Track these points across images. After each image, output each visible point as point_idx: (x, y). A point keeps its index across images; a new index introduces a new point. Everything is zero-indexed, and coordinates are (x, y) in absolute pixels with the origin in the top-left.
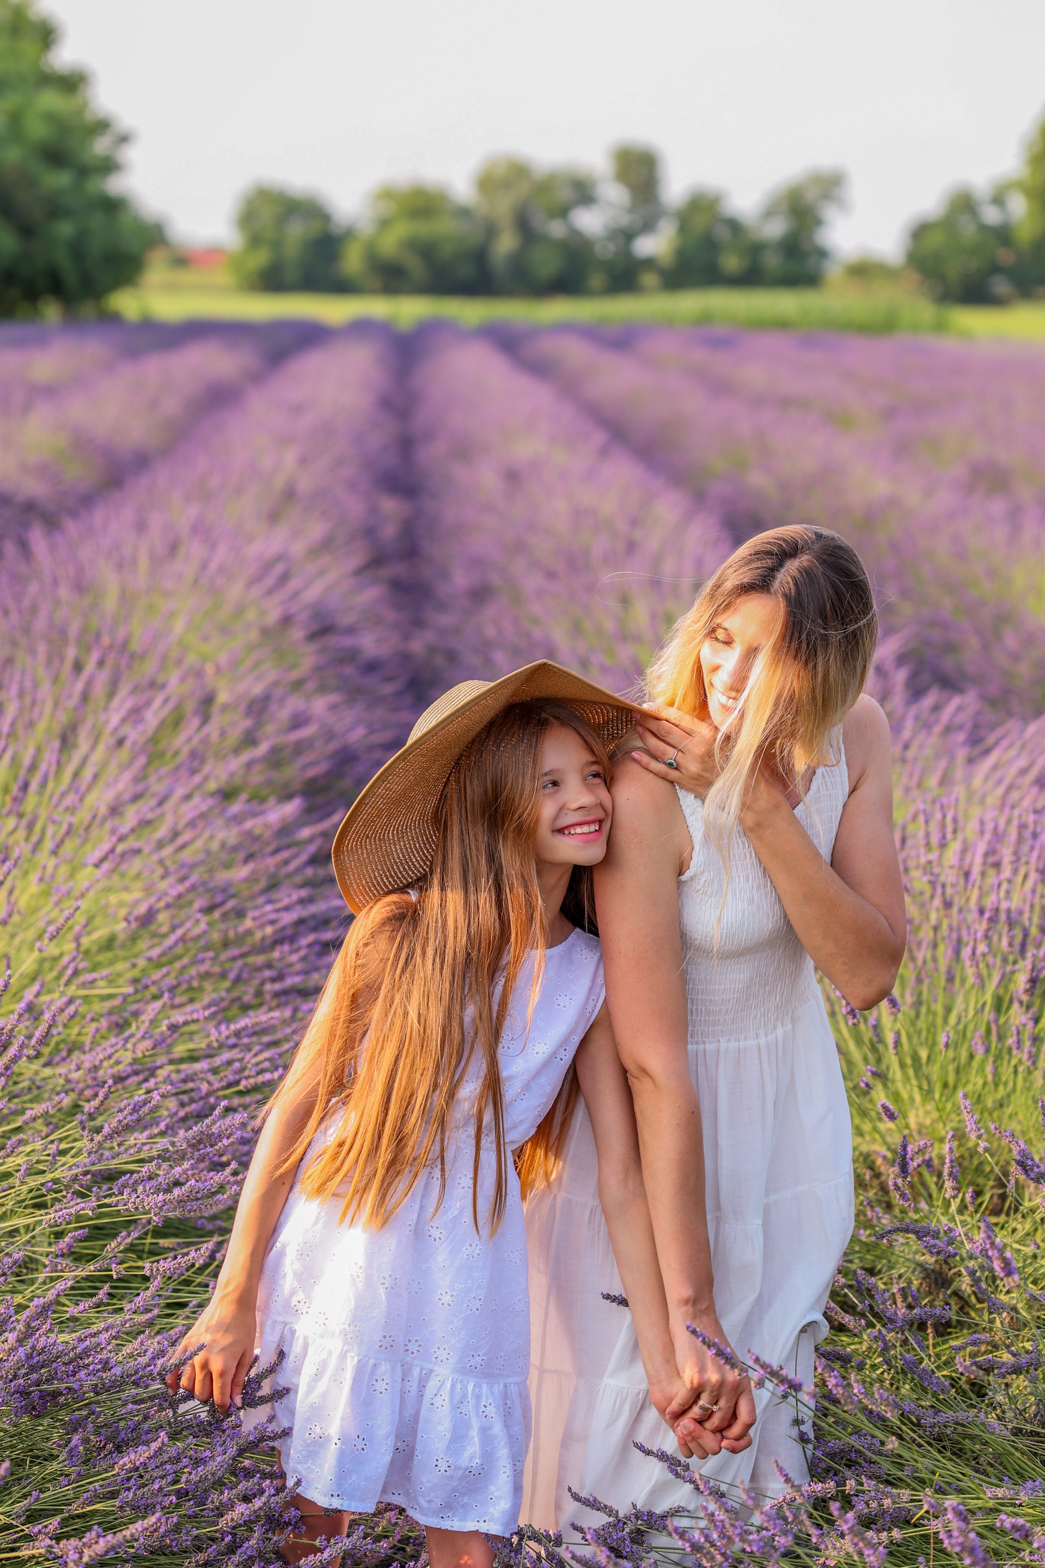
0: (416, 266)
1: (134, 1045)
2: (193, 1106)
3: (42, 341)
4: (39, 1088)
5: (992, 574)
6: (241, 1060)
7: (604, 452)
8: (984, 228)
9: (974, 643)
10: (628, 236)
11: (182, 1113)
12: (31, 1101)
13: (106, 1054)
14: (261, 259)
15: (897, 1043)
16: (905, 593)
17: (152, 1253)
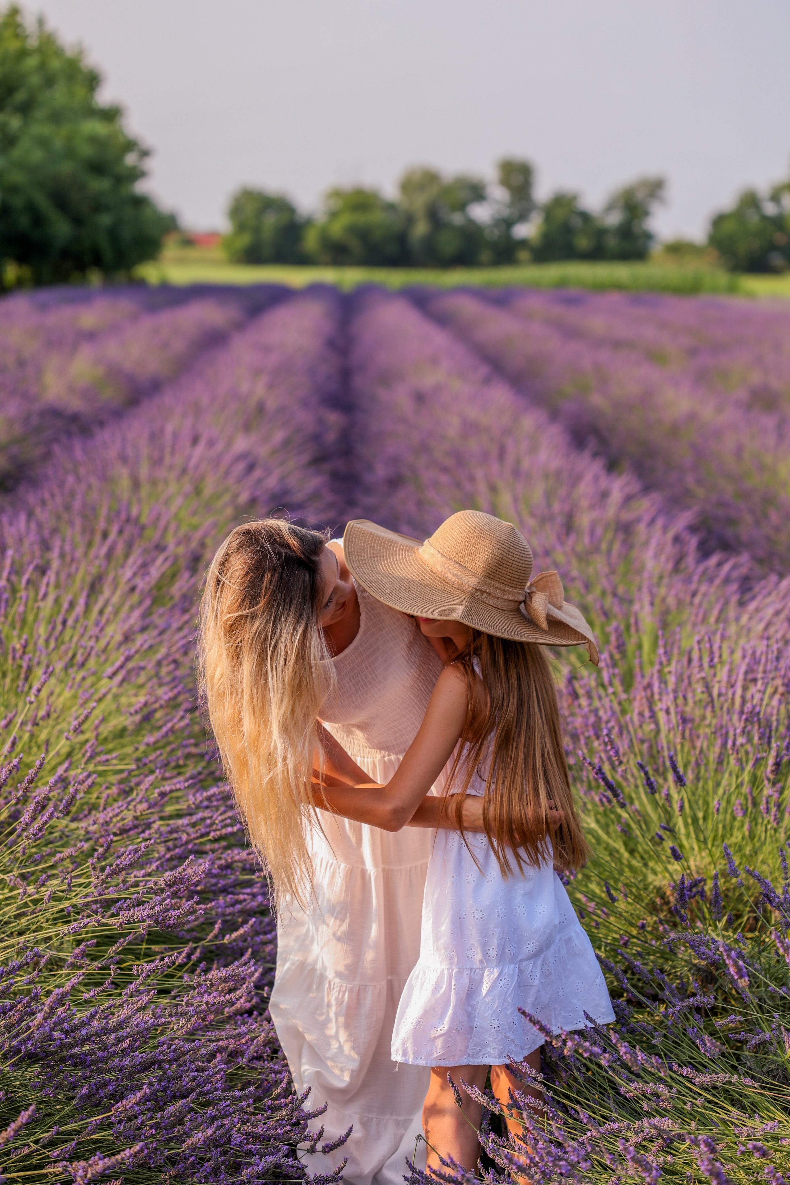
0: (355, 245)
1: (135, 806)
2: (177, 851)
3: (87, 300)
4: (68, 836)
5: (761, 468)
6: (211, 817)
7: (487, 381)
8: (765, 218)
9: (748, 518)
10: (508, 223)
11: (168, 856)
12: (63, 846)
13: (115, 813)
14: (245, 240)
15: (682, 808)
16: (699, 482)
17: (147, 955)
